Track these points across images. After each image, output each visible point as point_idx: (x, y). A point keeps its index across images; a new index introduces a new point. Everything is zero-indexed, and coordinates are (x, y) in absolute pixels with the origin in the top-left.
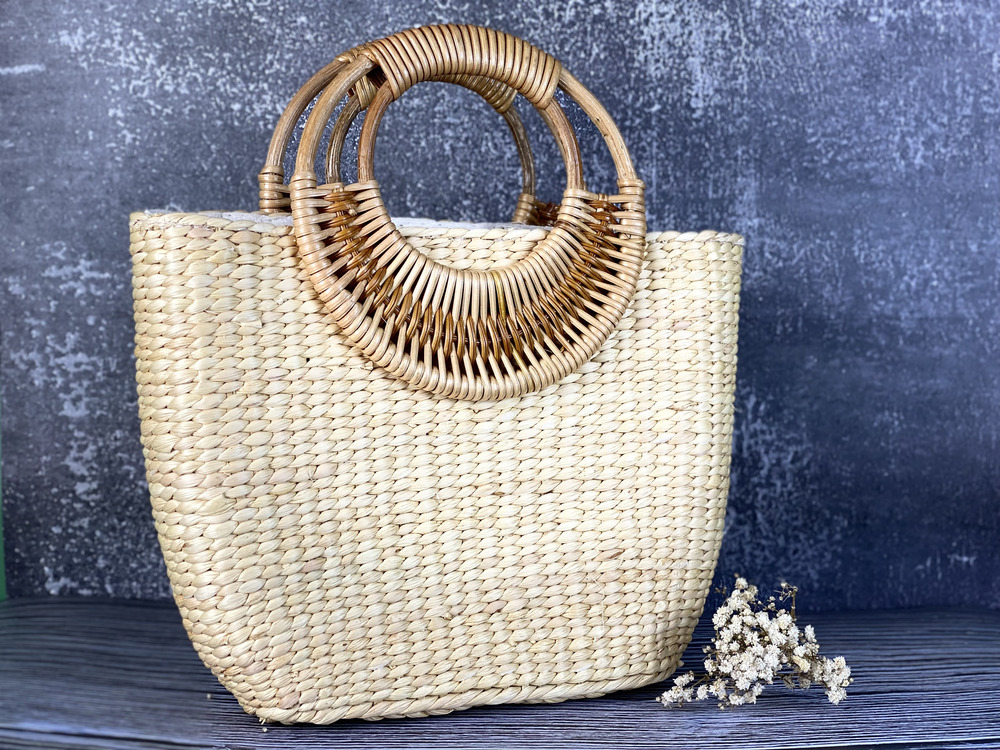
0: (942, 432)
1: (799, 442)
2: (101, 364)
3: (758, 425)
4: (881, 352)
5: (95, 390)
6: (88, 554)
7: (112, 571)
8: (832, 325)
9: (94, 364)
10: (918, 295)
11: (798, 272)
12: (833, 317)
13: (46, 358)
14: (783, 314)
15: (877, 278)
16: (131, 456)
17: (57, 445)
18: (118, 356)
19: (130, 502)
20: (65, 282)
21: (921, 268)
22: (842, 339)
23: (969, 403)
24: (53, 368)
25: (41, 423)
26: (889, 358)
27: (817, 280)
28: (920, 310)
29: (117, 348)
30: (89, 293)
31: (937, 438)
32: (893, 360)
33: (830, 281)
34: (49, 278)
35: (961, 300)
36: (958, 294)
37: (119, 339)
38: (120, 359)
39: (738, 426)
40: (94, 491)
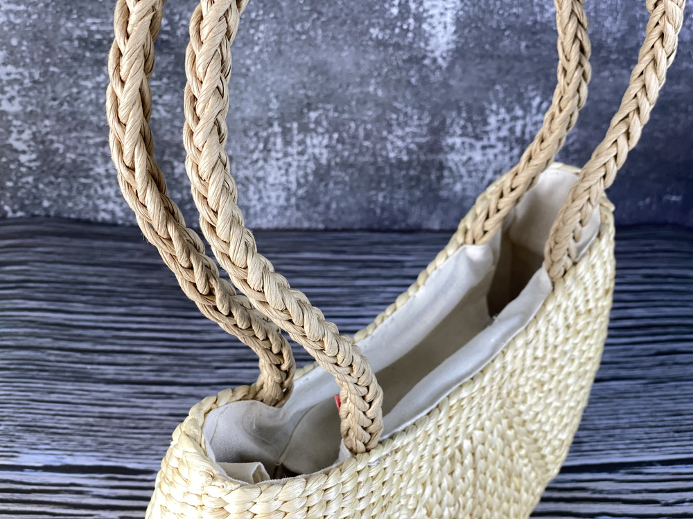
2: (26, 73)
5: (25, 92)
6: (35, 198)
7: (55, 208)
8: (608, 47)
18: (40, 68)
27: (601, 14)
29: (37, 63)
30: (10, 23)
37: (39, 56)
38: (42, 71)
39: (524, 118)
40: (35, 160)
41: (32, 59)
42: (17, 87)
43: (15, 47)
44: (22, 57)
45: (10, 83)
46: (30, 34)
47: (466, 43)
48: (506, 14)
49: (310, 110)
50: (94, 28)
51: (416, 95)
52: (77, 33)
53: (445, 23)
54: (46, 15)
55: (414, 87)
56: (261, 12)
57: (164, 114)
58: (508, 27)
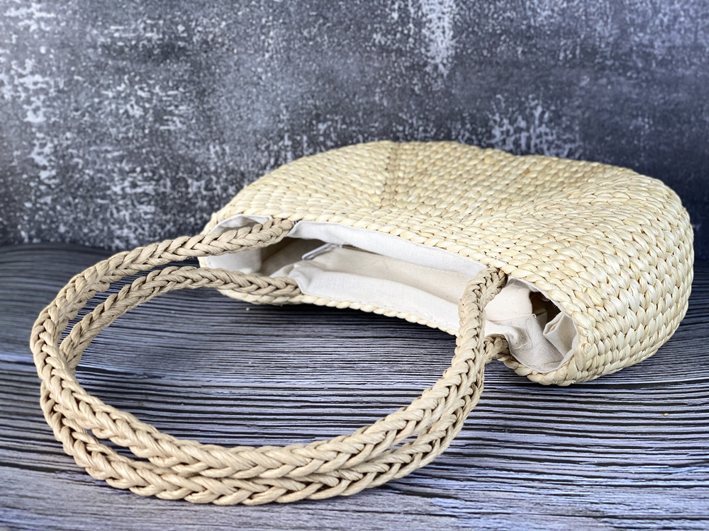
0: (681, 133)
1: (573, 141)
2: (52, 83)
3: (543, 129)
4: (638, 73)
5: (49, 102)
6: (52, 222)
7: (71, 235)
8: (603, 52)
9: (47, 83)
10: (669, 29)
11: (578, 11)
12: (603, 46)
13: (12, 78)
14: (565, 44)
15: (638, 16)
16: (78, 151)
17: (24, 143)
18: (65, 77)
19: (80, 185)
20: (21, 20)
21: (672, 7)
22: (609, 63)
23: (702, 111)
24: (16, 86)
25: (11, 127)
26: (644, 78)
27: (592, 17)
28: (669, 41)
29: (63, 71)
30: (40, 29)
31: (676, 137)
32: (647, 78)
33: (602, 18)
34: (10, 17)
35: (701, 32)
36: (699, 27)
37: (65, 64)
38: (66, 79)
39: (528, 130)
40: (54, 177)
41: (58, 68)
42: (42, 97)
43: (43, 55)
44: (49, 65)
45: (37, 93)
46: (58, 42)
47: (465, 49)
48: (501, 18)
49: (319, 122)
50: (117, 35)
51: (420, 104)
52: (102, 39)
53: (443, 27)
54: (74, 22)
55: (417, 95)
56: (271, 18)
57: (179, 125)
58: (504, 32)
